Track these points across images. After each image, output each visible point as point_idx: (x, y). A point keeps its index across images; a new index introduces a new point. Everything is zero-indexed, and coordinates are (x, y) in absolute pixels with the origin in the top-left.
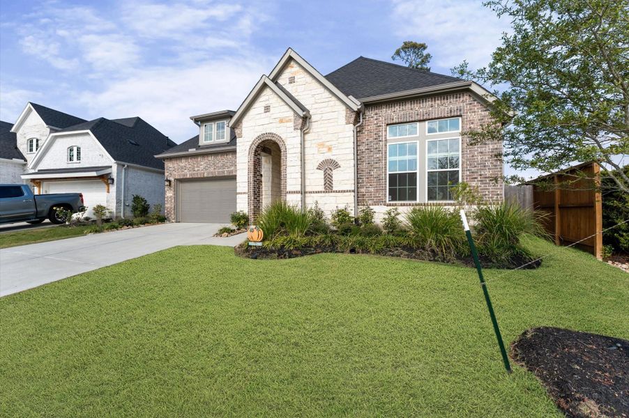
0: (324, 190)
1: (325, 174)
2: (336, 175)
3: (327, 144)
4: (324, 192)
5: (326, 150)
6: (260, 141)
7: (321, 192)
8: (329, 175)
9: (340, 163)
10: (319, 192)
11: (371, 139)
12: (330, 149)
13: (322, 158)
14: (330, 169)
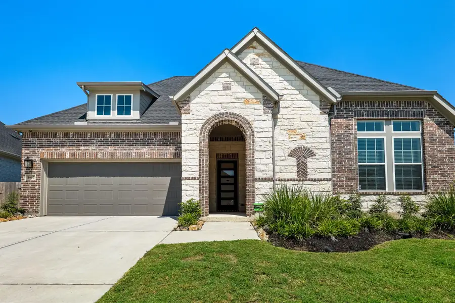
0: (296, 177)
1: (298, 161)
2: (311, 164)
3: (300, 131)
4: (297, 180)
5: (298, 137)
7: (294, 180)
8: (303, 162)
9: (315, 151)
10: (291, 180)
11: (341, 131)
12: (303, 137)
13: (293, 146)
14: (304, 157)
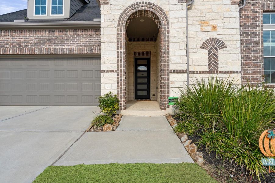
0: (208, 70)
1: (209, 54)
2: (222, 55)
3: (211, 22)
4: (208, 73)
5: (210, 28)
6: (134, 11)
7: (206, 72)
8: (214, 54)
9: (226, 43)
10: (203, 72)
11: (248, 24)
12: (214, 28)
13: (205, 37)
14: (216, 49)
